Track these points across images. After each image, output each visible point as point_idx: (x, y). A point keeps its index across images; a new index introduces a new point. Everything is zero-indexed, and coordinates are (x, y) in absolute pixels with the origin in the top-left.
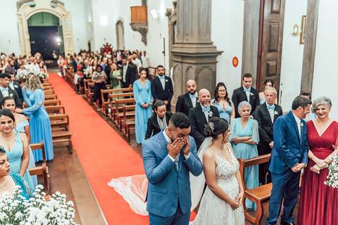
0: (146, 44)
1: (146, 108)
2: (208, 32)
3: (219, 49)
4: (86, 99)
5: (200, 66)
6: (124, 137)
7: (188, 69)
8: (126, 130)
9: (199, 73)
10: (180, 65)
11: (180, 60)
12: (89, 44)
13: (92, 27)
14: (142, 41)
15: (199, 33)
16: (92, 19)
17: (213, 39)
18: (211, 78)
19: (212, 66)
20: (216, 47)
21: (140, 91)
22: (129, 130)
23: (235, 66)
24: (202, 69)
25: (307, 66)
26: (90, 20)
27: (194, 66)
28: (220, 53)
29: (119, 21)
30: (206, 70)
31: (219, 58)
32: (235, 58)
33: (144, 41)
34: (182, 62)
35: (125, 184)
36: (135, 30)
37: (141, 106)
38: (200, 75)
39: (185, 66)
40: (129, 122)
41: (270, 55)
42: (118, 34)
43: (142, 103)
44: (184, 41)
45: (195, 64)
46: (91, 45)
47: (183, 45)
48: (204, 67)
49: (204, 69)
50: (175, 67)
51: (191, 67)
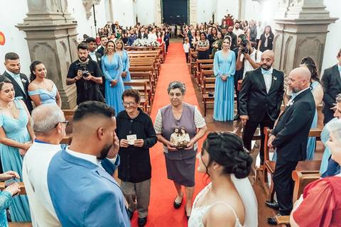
3: (332, 16)
5: (304, 37)
7: (289, 40)
9: (300, 45)
10: (281, 35)
11: (281, 29)
12: (213, 16)
18: (317, 51)
19: (319, 37)
20: (328, 13)
24: (305, 40)
27: (295, 37)
28: (334, 20)
30: (311, 42)
31: (330, 28)
34: (283, 32)
38: (301, 48)
39: (287, 36)
44: (289, 6)
45: (297, 33)
46: (215, 17)
47: (288, 10)
48: (308, 38)
49: (309, 40)
50: (277, 37)
51: (292, 37)
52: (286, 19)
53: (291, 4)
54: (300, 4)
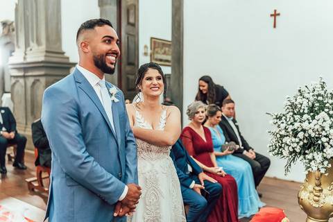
2: (59, 39)
5: (51, 79)
7: (34, 83)
10: (21, 81)
11: (21, 74)
15: (48, 39)
20: (68, 58)
27: (43, 80)
34: (24, 77)
39: (31, 80)
41: (128, 68)
44: (26, 51)
45: (45, 75)
47: (26, 54)
50: (15, 83)
51: (38, 80)
52: (25, 62)
53: (29, 49)
54: (41, 48)
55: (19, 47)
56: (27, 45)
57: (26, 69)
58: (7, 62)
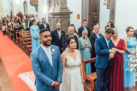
0: (37, 12)
1: (37, 39)
2: (66, 3)
3: (71, 11)
4: (9, 37)
5: (62, 19)
6: (27, 53)
7: (57, 20)
8: (28, 50)
9: (62, 22)
10: (53, 19)
12: (11, 13)
13: (12, 4)
14: (36, 10)
15: (61, 3)
16: (12, 1)
17: (68, 6)
18: (68, 24)
19: (68, 19)
20: (69, 10)
21: (33, 31)
22: (29, 50)
23: (79, 18)
25: (112, 16)
26: (11, 2)
27: (59, 19)
28: (71, 13)
29: (25, 2)
31: (71, 15)
32: (78, 15)
33: (37, 10)
34: (54, 18)
35: (27, 76)
36: (32, 5)
37: (34, 38)
38: (62, 23)
39: (56, 19)
40: (29, 46)
41: (94, 13)
42: (24, 8)
43: (35, 37)
44: (54, 7)
45: (60, 18)
46: (12, 13)
47: (54, 9)
48: (64, 19)
49: (64, 20)
50: (51, 20)
51: (58, 19)
52: (54, 12)
53: (55, 7)
54: (59, 7)
55: (52, 6)
56: (55, 5)
57: (54, 15)
58: (48, 12)
